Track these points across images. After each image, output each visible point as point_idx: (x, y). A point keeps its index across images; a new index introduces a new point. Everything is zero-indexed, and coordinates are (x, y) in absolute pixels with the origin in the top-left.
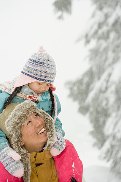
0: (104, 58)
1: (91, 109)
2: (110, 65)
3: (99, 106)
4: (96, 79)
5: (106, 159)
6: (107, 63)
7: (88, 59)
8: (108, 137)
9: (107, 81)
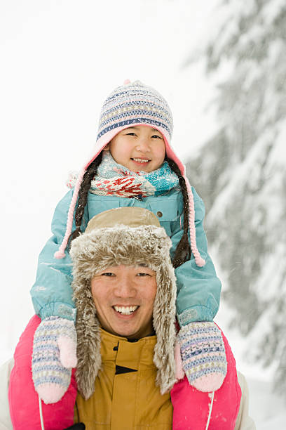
0: (254, 104)
1: (223, 236)
2: (269, 124)
3: (241, 227)
4: (235, 158)
5: (262, 362)
6: (263, 119)
7: (214, 110)
8: (266, 305)
9: (264, 165)
